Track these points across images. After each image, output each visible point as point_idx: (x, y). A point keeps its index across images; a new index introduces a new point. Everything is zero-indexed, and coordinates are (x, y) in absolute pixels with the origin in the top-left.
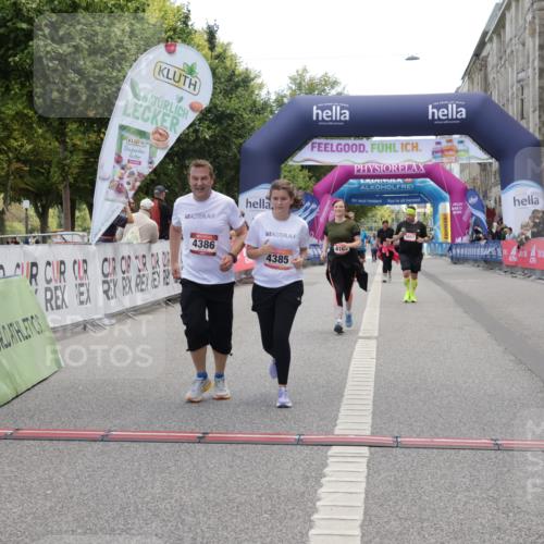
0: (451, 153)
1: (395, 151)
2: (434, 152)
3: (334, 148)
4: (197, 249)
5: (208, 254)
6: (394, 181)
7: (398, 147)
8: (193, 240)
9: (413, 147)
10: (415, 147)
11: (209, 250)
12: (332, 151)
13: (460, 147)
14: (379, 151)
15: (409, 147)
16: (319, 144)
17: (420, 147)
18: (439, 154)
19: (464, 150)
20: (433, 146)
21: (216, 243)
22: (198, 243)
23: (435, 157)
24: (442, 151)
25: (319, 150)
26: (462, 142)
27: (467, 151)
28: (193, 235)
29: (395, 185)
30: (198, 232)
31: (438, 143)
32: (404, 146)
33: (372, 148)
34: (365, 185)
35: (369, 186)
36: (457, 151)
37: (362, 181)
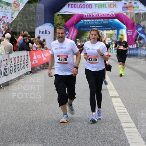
0: (131, 8)
1: (106, 8)
2: (123, 8)
3: (78, 6)
4: (60, 61)
5: (64, 63)
6: (99, 20)
7: (107, 6)
8: (58, 58)
9: (114, 6)
10: (115, 6)
11: (65, 62)
12: (77, 8)
13: (135, 5)
14: (98, 8)
15: (112, 6)
16: (72, 5)
17: (117, 6)
18: (126, 9)
19: (137, 7)
20: (123, 5)
21: (68, 59)
22: (60, 59)
23: (124, 10)
24: (127, 7)
25: (71, 7)
26: (136, 3)
27: (138, 7)
28: (58, 56)
29: (100, 22)
30: (60, 54)
31: (125, 4)
32: (110, 5)
33: (96, 7)
34: (86, 22)
35: (88, 22)
36: (134, 7)
37: (85, 20)
